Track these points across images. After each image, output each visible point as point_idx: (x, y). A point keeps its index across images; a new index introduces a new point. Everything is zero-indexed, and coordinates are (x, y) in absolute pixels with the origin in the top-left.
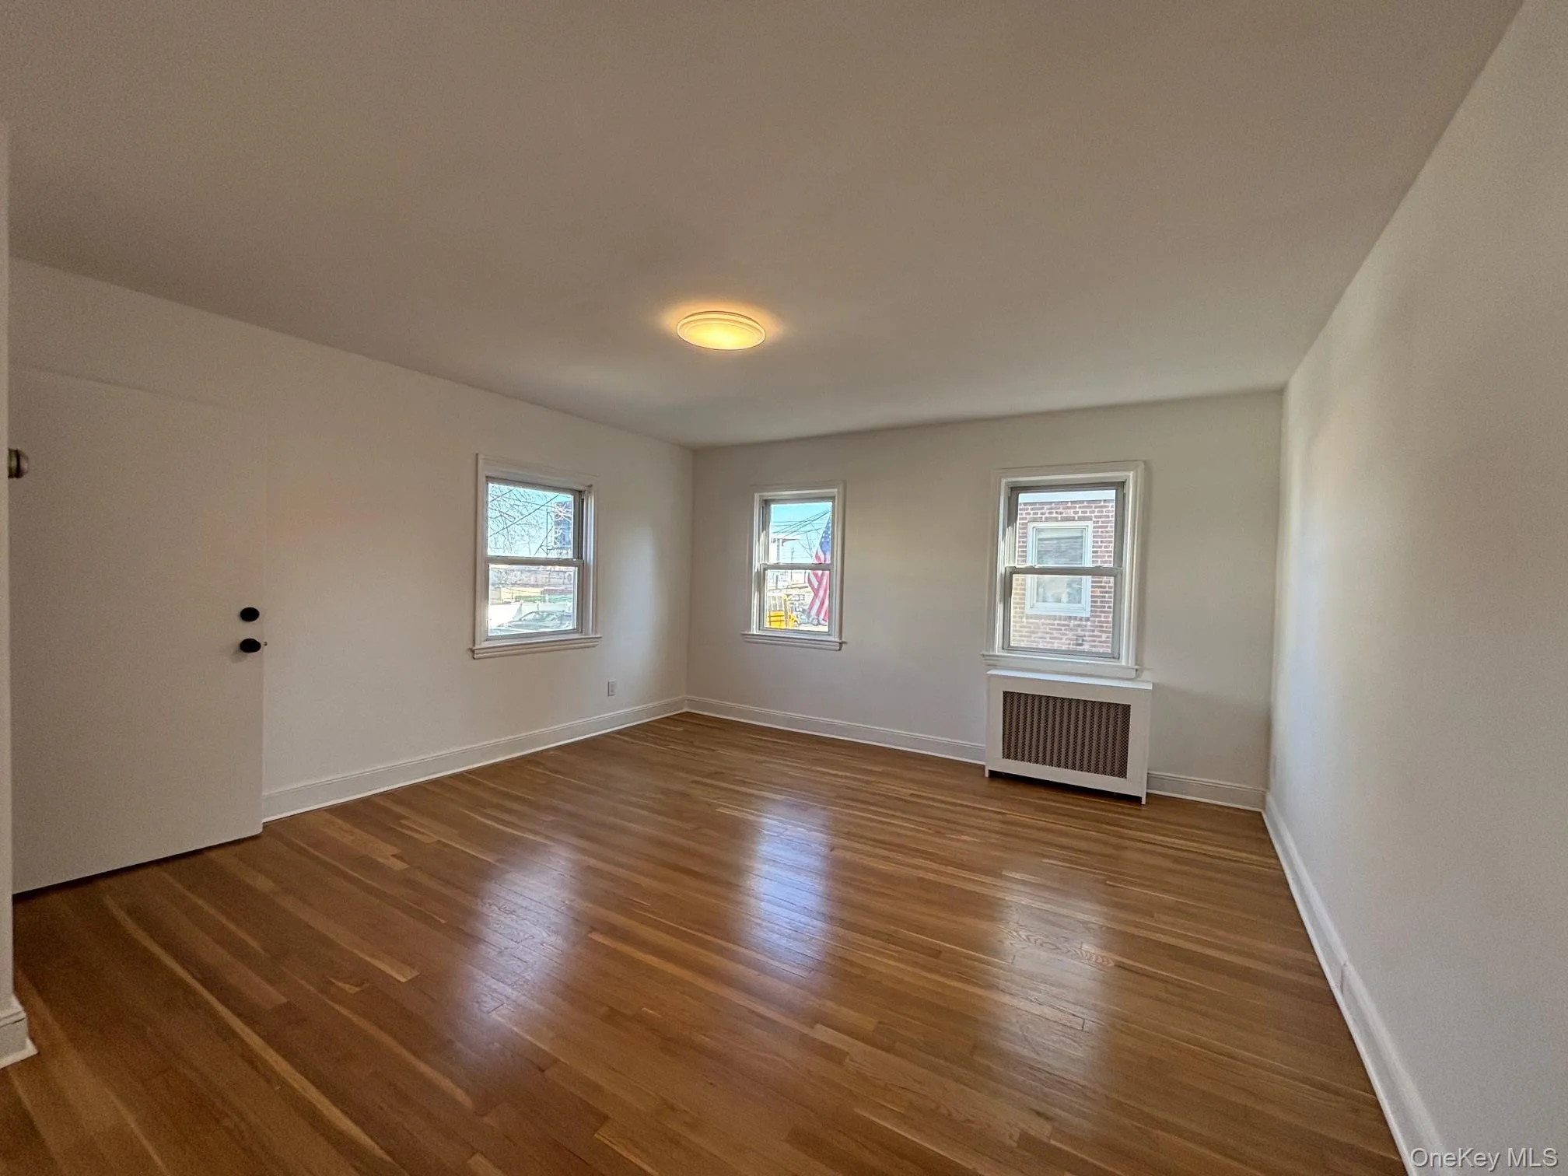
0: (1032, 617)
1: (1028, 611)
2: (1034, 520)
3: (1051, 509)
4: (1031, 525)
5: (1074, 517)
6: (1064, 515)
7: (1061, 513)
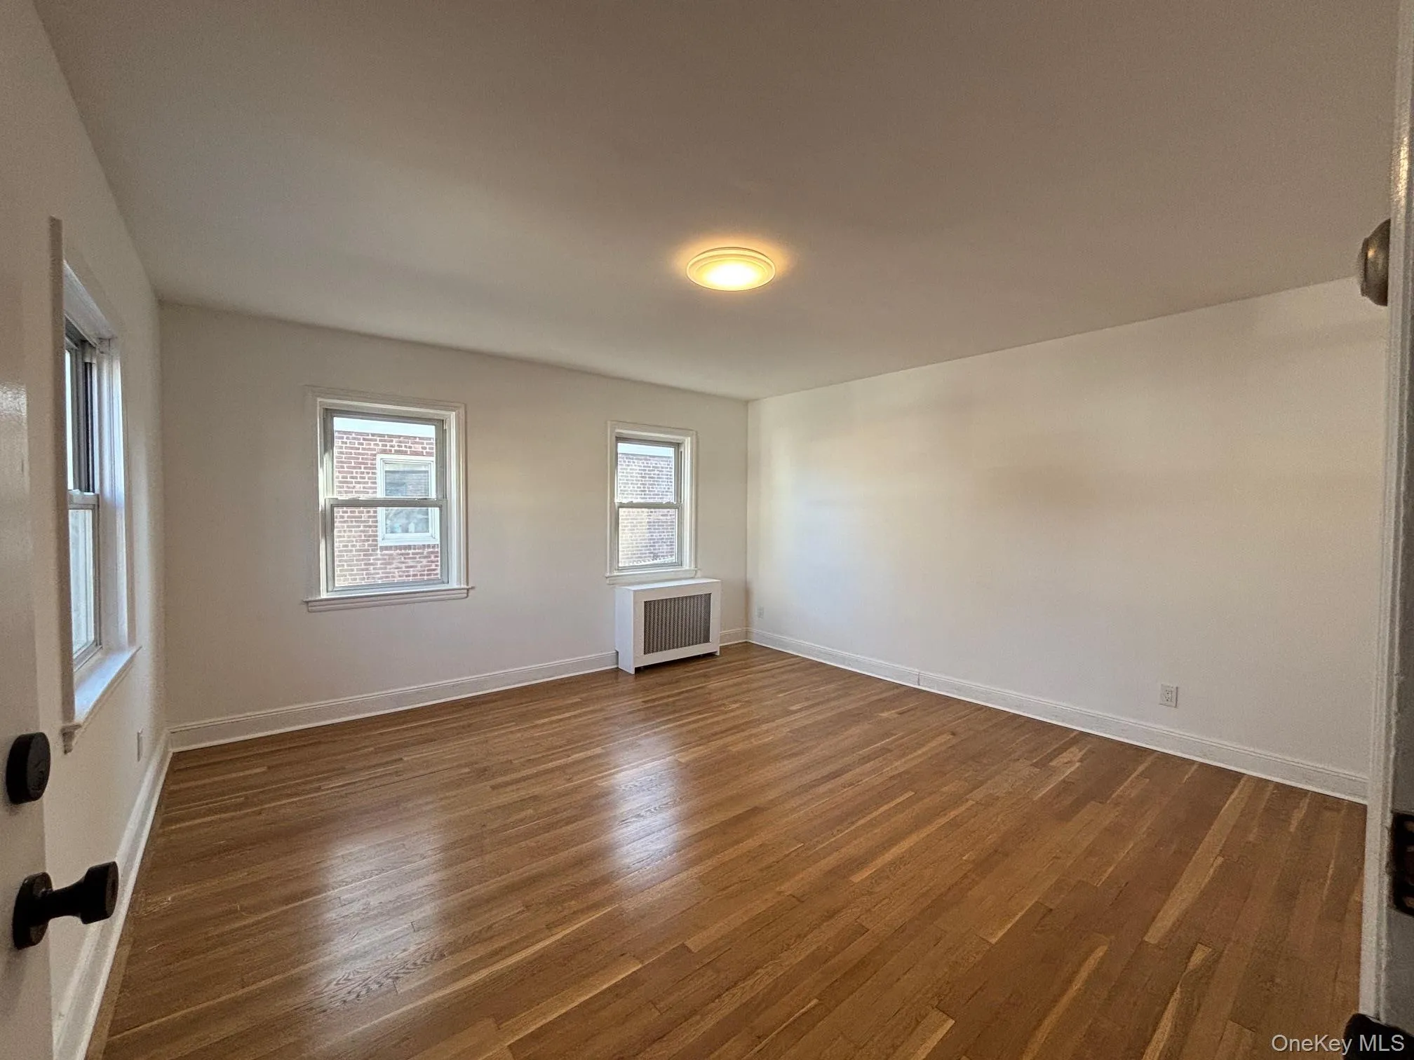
0: (387, 548)
1: (381, 544)
2: (384, 452)
3: (400, 442)
4: (379, 457)
5: (422, 452)
6: (413, 449)
7: (410, 447)
